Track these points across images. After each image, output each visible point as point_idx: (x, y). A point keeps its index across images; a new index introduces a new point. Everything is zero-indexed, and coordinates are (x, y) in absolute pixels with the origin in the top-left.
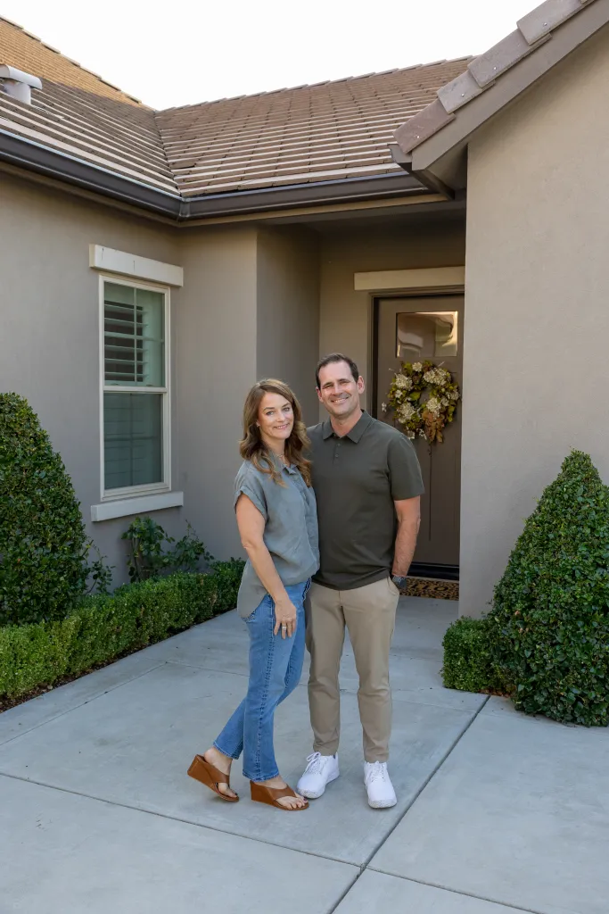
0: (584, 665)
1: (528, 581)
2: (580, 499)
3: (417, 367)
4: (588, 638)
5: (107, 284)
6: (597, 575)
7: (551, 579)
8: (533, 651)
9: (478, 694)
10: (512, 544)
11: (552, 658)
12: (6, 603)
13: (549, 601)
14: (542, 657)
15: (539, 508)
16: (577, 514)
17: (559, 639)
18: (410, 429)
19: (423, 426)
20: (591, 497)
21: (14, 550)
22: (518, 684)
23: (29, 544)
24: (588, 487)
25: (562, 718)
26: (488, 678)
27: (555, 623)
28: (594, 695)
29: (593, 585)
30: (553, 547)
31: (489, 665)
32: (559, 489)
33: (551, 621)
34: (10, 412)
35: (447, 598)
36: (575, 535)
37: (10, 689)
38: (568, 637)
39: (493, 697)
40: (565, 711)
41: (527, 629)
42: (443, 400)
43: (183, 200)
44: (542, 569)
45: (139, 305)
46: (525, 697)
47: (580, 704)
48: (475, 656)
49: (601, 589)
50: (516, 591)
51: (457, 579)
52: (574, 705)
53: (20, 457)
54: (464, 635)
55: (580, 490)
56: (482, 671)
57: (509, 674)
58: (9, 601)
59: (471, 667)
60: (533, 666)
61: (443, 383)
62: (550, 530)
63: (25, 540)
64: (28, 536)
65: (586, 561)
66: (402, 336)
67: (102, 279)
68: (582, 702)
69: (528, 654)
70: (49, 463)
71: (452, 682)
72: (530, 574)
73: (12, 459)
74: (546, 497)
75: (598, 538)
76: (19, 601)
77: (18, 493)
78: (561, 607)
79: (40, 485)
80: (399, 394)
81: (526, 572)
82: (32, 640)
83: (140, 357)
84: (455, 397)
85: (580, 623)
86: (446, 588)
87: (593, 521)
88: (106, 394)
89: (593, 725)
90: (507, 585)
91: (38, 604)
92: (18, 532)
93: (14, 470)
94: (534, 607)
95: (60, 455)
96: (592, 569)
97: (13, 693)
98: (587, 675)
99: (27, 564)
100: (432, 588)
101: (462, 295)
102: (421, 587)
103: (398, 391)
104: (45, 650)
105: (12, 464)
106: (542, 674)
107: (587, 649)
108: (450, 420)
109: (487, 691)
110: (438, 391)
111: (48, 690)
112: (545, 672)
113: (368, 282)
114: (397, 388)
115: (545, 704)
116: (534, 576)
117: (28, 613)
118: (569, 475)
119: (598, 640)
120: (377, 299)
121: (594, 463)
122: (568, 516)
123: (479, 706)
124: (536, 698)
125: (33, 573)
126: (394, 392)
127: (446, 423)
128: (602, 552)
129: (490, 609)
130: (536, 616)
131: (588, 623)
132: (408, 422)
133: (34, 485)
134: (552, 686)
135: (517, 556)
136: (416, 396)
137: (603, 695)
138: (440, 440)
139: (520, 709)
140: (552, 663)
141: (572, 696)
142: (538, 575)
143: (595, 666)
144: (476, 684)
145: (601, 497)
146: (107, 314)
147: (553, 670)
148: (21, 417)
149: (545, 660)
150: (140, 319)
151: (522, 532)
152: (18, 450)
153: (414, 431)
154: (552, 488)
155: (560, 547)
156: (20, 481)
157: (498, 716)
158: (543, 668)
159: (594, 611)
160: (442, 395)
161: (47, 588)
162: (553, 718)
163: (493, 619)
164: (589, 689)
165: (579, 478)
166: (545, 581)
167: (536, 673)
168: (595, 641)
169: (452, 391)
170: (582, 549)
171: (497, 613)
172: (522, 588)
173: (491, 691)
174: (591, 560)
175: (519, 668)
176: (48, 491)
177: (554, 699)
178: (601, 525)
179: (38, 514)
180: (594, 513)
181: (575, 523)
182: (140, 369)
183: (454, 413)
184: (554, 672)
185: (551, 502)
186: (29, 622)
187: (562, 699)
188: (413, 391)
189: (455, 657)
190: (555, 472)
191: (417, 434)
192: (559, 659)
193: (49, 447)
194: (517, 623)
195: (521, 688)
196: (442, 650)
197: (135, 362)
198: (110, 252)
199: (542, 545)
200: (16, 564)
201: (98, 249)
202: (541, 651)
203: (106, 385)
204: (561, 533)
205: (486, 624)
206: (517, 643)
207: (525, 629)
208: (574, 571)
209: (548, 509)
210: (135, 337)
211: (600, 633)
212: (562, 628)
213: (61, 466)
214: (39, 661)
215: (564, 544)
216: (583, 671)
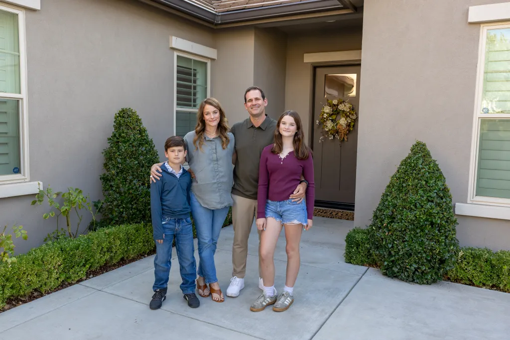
0: (420, 252)
1: (391, 208)
2: (420, 166)
3: (335, 102)
4: (422, 238)
5: (178, 57)
6: (428, 206)
7: (404, 207)
8: (393, 244)
9: (363, 267)
10: (383, 190)
11: (403, 248)
12: (124, 213)
13: (402, 219)
14: (397, 247)
15: (398, 171)
16: (418, 174)
17: (407, 238)
18: (331, 134)
19: (337, 132)
20: (426, 165)
21: (129, 186)
22: (384, 262)
23: (136, 184)
24: (424, 160)
25: (407, 279)
26: (368, 258)
27: (405, 230)
28: (424, 268)
29: (426, 211)
30: (405, 191)
31: (369, 252)
32: (409, 161)
33: (403, 229)
34: (128, 117)
35: (348, 219)
36: (417, 185)
37: (126, 256)
38: (412, 238)
39: (371, 268)
40: (408, 276)
41: (390, 233)
42: (348, 119)
43: (217, 14)
44: (399, 202)
45: (195, 68)
46: (388, 268)
47: (417, 273)
48: (362, 247)
49: (430, 213)
50: (385, 213)
51: (354, 210)
52: (414, 273)
53: (132, 140)
54: (357, 236)
55: (420, 161)
56: (365, 254)
57: (380, 256)
58: (126, 212)
59: (359, 252)
60: (393, 252)
61: (348, 110)
62: (404, 182)
63: (134, 182)
64: (136, 180)
65: (423, 198)
66: (327, 90)
67: (176, 54)
68: (418, 272)
69: (390, 246)
70: (146, 143)
71: (349, 259)
72: (393, 205)
73: (128, 141)
74: (402, 165)
75: (429, 186)
76: (131, 212)
77: (131, 158)
78: (409, 222)
79: (142, 154)
80: (325, 116)
81: (390, 204)
82: (137, 231)
83: (195, 94)
84: (354, 117)
85: (418, 231)
86: (347, 215)
87: (427, 178)
88: (177, 112)
89: (423, 283)
90: (380, 210)
91: (140, 214)
92: (131, 177)
93: (129, 146)
94: (394, 222)
95: (153, 140)
96: (425, 202)
97: (127, 258)
98: (421, 257)
99: (135, 193)
100: (340, 214)
101: (360, 65)
102: (334, 213)
103: (325, 114)
104: (143, 237)
105: (128, 144)
106: (397, 257)
107: (422, 244)
108: (351, 129)
109: (368, 265)
110: (346, 114)
111: (145, 257)
112: (398, 255)
113: (311, 58)
114: (324, 113)
115: (398, 272)
116: (395, 206)
117: (135, 218)
118: (415, 154)
119: (427, 239)
120: (315, 67)
121: (428, 148)
122: (414, 175)
123: (364, 272)
124: (393, 269)
125: (138, 199)
126: (323, 115)
127: (349, 131)
128: (431, 194)
129: (370, 223)
130: (395, 226)
131: (422, 230)
132: (329, 130)
133: (139, 154)
134: (402, 263)
135: (385, 195)
136: (334, 117)
137: (429, 268)
138: (346, 139)
139: (385, 274)
140: (402, 251)
141: (412, 268)
142: (397, 206)
143: (426, 253)
144: (362, 261)
145: (432, 165)
146: (178, 72)
147: (403, 255)
148: (133, 120)
149: (399, 249)
150: (195, 75)
151: (388, 184)
152: (132, 136)
153: (333, 135)
154: (405, 160)
155: (409, 191)
156: (132, 152)
157: (373, 278)
158: (398, 253)
159: (426, 225)
160: (347, 116)
161: (145, 206)
162: (402, 280)
163: (372, 228)
164: (422, 265)
165: (420, 155)
166: (401, 208)
167: (394, 256)
168: (426, 240)
169: (353, 114)
170: (421, 192)
171: (374, 225)
172: (388, 212)
173: (370, 265)
174: (425, 198)
175: (385, 253)
176: (146, 157)
177: (403, 269)
178: (431, 180)
179: (141, 169)
180: (427, 173)
181: (417, 179)
182: (195, 101)
183: (354, 126)
184: (404, 255)
185: (405, 167)
186: (136, 223)
187: (407, 270)
188: (332, 115)
189: (352, 247)
190: (407, 152)
191: (334, 136)
192: (407, 249)
193: (147, 136)
194: (385, 230)
195: (386, 263)
196: (345, 244)
197: (192, 97)
198: (180, 40)
199: (399, 190)
200: (129, 193)
201: (174, 38)
202: (397, 245)
203: (177, 107)
204: (409, 183)
205: (368, 231)
206: (384, 240)
207: (389, 233)
208: (416, 203)
209: (403, 171)
210: (192, 84)
211: (429, 236)
212: (409, 233)
213: (153, 146)
214: (140, 242)
215: (411, 190)
216: (419, 255)
